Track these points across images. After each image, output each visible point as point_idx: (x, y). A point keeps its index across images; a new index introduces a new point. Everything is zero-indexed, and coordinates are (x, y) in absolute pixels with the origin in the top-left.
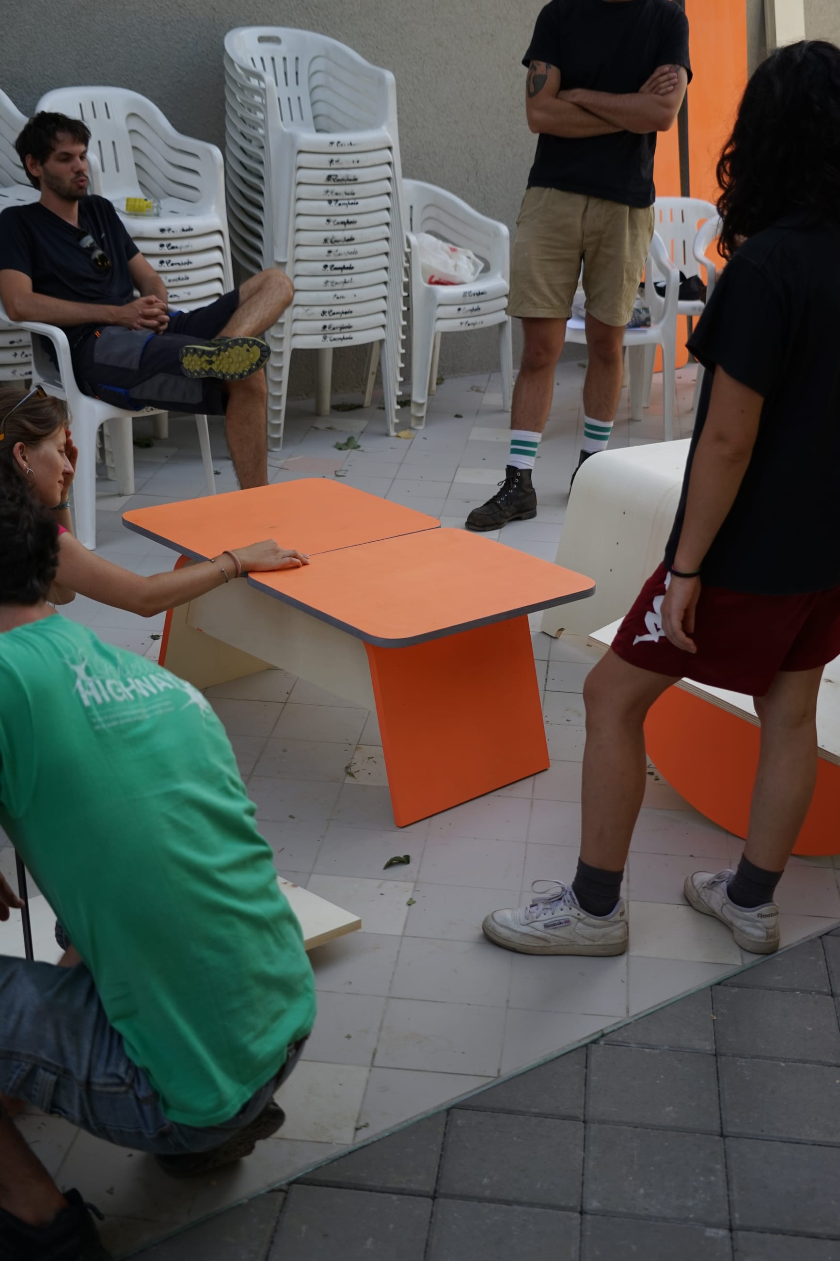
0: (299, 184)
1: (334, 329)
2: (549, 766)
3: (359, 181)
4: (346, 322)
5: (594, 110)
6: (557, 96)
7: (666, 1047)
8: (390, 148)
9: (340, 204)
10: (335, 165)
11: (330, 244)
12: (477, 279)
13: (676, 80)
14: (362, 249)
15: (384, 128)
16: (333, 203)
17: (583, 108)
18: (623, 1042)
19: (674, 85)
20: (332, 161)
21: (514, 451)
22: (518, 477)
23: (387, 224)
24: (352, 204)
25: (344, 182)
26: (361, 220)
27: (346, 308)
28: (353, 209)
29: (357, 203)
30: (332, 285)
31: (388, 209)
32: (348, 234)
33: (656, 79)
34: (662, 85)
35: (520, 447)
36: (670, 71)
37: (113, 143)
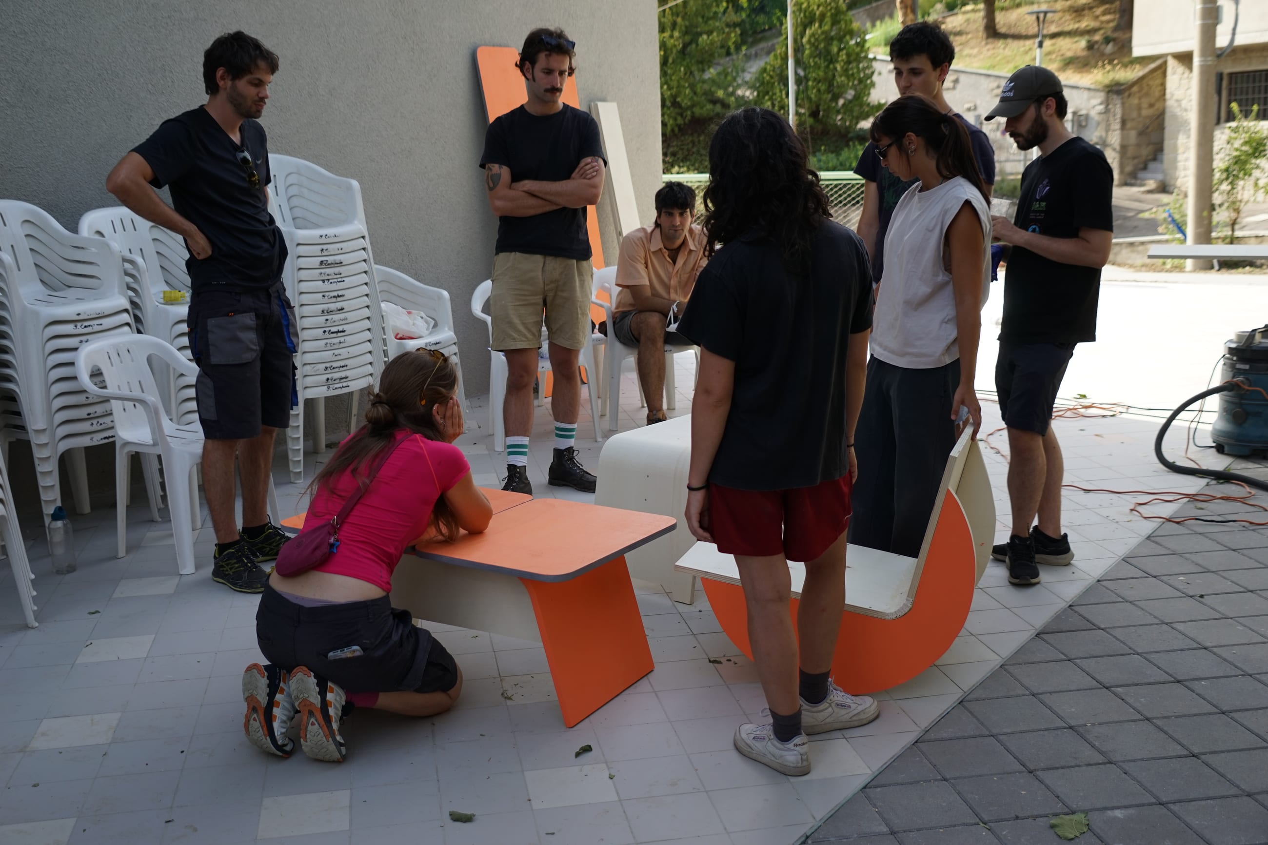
0: (300, 269)
1: (335, 380)
2: (654, 667)
3: (344, 264)
4: (343, 374)
5: (540, 195)
6: (510, 188)
7: (856, 836)
8: (363, 237)
9: (331, 283)
10: (325, 253)
11: (327, 314)
12: (430, 334)
13: (597, 168)
14: (351, 316)
15: (356, 222)
16: (326, 282)
17: (532, 194)
18: (824, 838)
19: (597, 171)
20: (322, 250)
21: (510, 453)
22: (518, 473)
23: (367, 295)
24: (340, 281)
25: (333, 266)
26: (348, 294)
27: (342, 363)
28: (341, 285)
29: (344, 281)
30: (331, 346)
31: (366, 284)
32: (339, 305)
33: (582, 168)
34: (588, 172)
35: (515, 451)
36: (592, 162)
37: (141, 249)
